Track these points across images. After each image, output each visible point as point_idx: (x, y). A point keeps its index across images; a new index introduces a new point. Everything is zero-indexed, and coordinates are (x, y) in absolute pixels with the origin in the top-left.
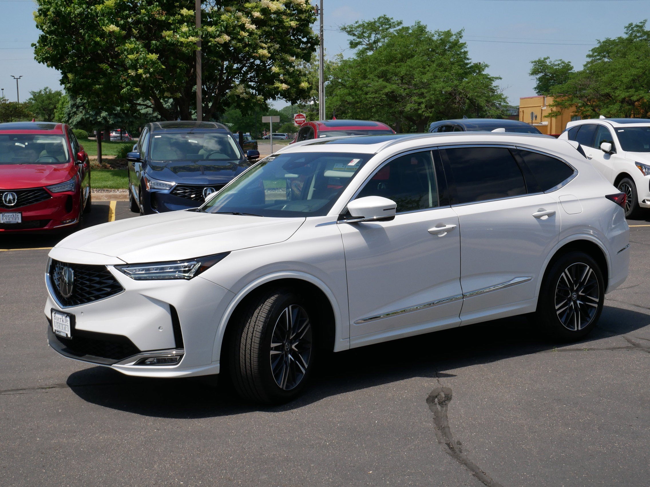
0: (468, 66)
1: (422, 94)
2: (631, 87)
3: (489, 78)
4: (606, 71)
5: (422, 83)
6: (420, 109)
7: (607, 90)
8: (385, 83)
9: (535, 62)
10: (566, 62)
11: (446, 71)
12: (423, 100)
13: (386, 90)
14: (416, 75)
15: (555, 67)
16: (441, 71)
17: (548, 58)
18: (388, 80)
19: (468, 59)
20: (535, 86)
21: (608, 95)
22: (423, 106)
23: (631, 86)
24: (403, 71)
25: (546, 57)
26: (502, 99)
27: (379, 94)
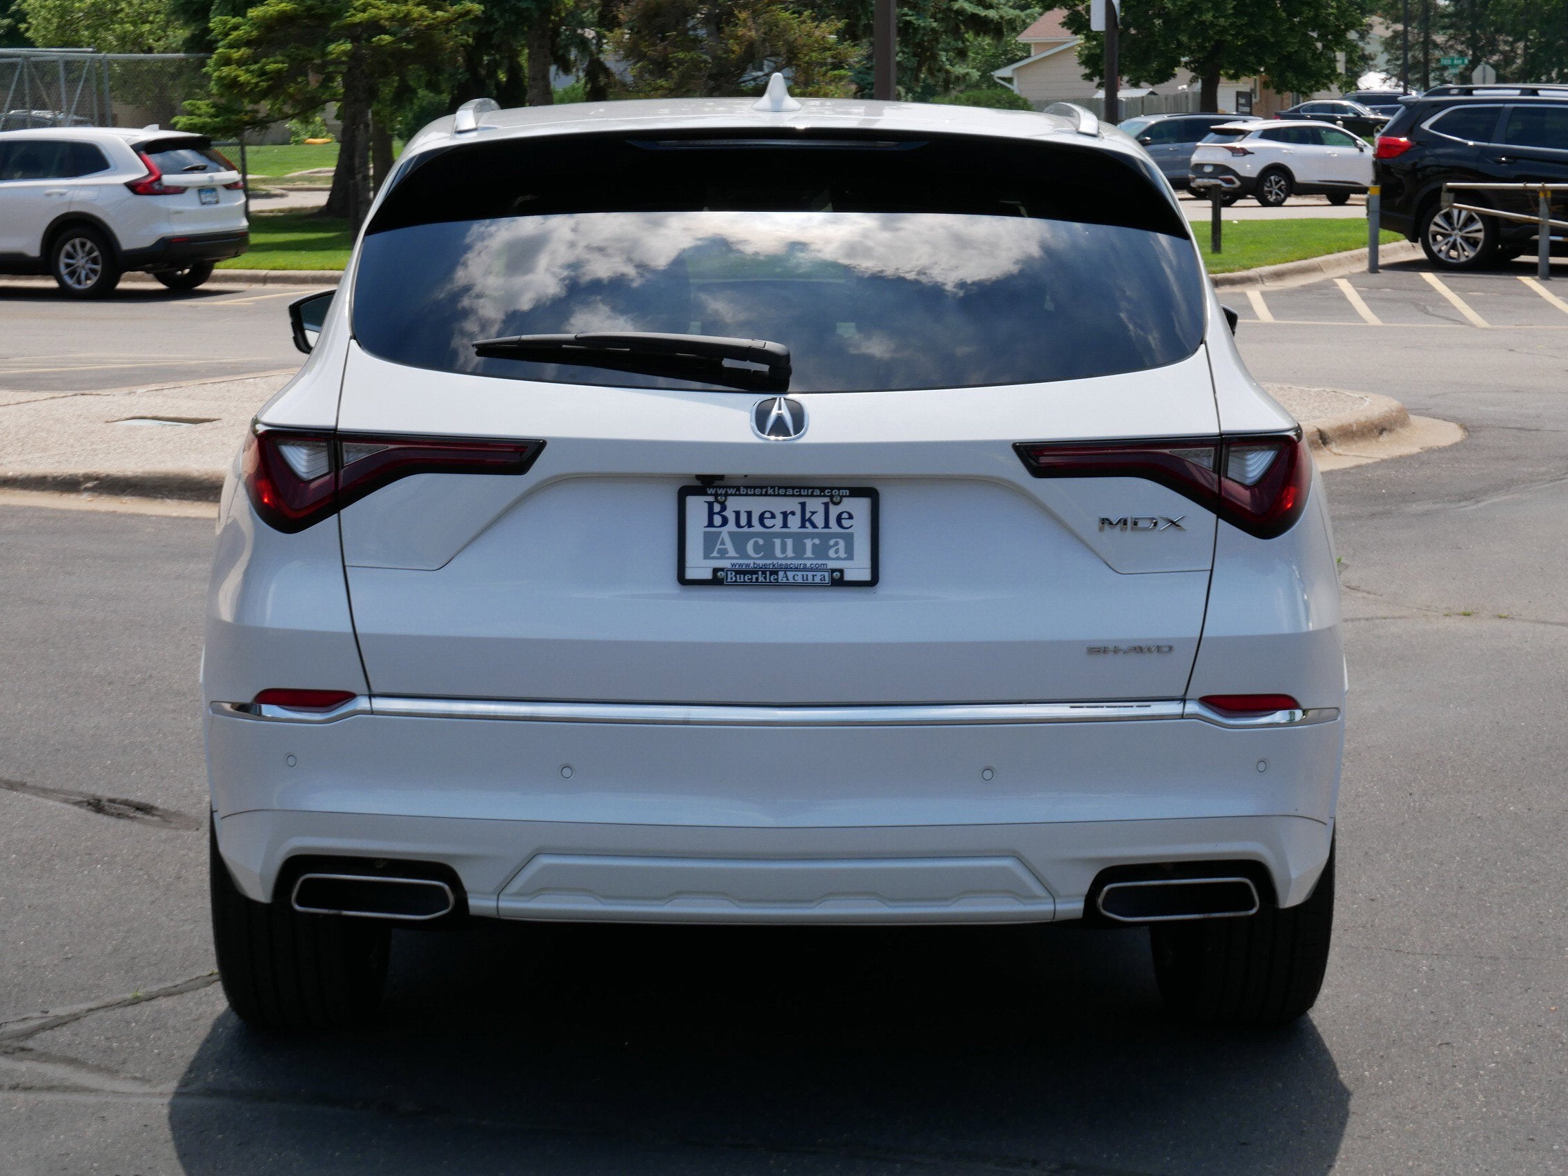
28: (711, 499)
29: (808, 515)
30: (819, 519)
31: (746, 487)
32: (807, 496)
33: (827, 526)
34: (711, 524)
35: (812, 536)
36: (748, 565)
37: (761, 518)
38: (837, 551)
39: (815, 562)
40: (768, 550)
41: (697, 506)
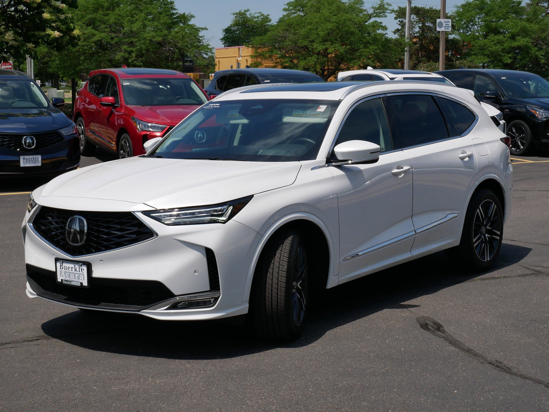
0: (175, 16)
1: (132, 43)
2: (326, 41)
3: (196, 29)
4: (303, 24)
5: (132, 32)
6: (131, 58)
7: (306, 43)
8: (93, 31)
9: (236, 14)
10: (265, 15)
11: (154, 21)
12: (134, 49)
13: (96, 38)
14: (126, 23)
15: (255, 19)
16: (150, 21)
17: (248, 10)
18: (95, 28)
19: (175, 9)
20: (222, 37)
21: (306, 48)
22: (134, 55)
23: (327, 39)
24: (112, 19)
25: (246, 9)
26: (208, 49)
27: (88, 42)
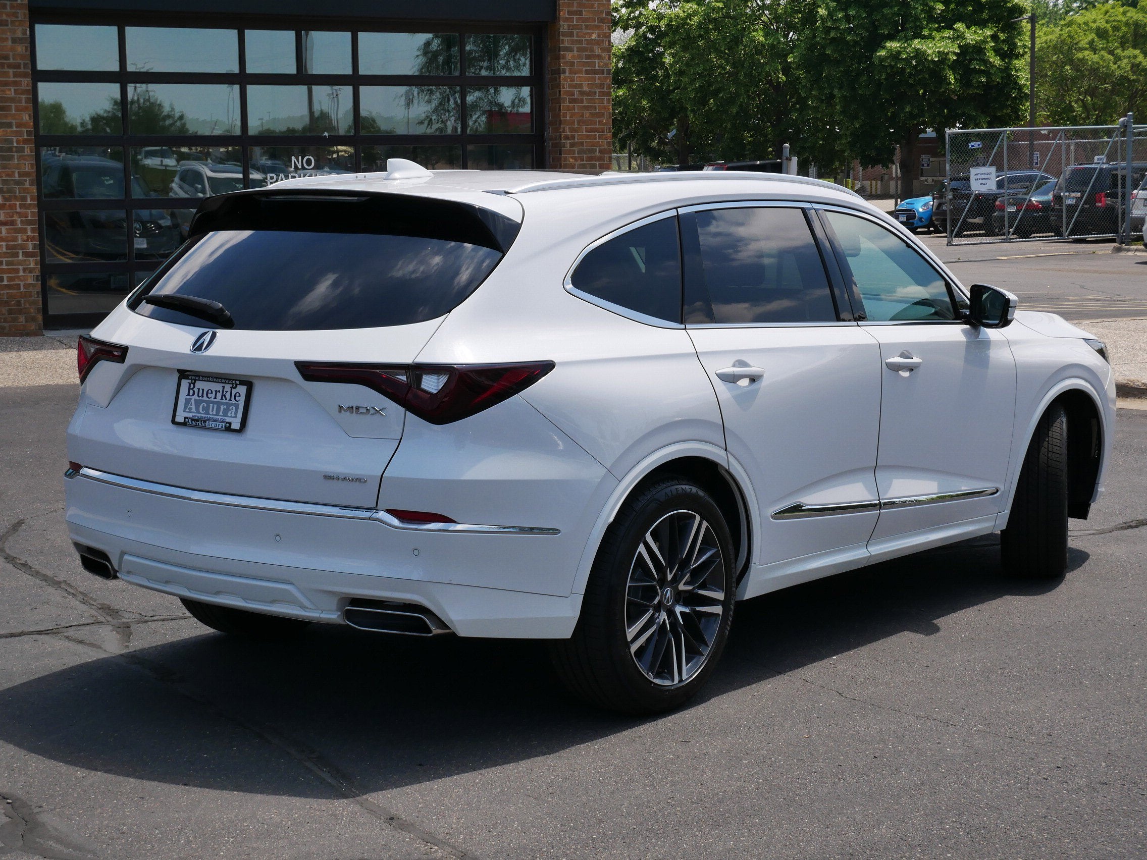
28: (190, 381)
29: (225, 393)
30: (228, 397)
31: (202, 376)
32: (225, 383)
33: (230, 400)
34: (188, 395)
35: (224, 404)
36: (198, 417)
37: (207, 393)
38: (231, 413)
39: (222, 418)
40: (206, 410)
41: (185, 383)
